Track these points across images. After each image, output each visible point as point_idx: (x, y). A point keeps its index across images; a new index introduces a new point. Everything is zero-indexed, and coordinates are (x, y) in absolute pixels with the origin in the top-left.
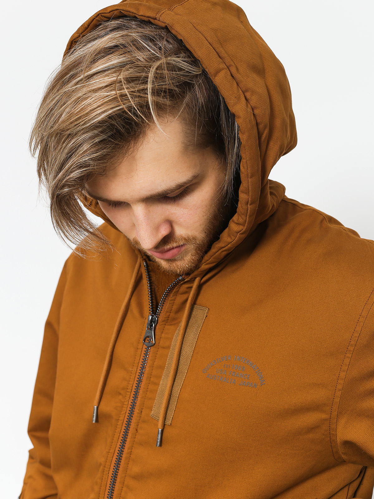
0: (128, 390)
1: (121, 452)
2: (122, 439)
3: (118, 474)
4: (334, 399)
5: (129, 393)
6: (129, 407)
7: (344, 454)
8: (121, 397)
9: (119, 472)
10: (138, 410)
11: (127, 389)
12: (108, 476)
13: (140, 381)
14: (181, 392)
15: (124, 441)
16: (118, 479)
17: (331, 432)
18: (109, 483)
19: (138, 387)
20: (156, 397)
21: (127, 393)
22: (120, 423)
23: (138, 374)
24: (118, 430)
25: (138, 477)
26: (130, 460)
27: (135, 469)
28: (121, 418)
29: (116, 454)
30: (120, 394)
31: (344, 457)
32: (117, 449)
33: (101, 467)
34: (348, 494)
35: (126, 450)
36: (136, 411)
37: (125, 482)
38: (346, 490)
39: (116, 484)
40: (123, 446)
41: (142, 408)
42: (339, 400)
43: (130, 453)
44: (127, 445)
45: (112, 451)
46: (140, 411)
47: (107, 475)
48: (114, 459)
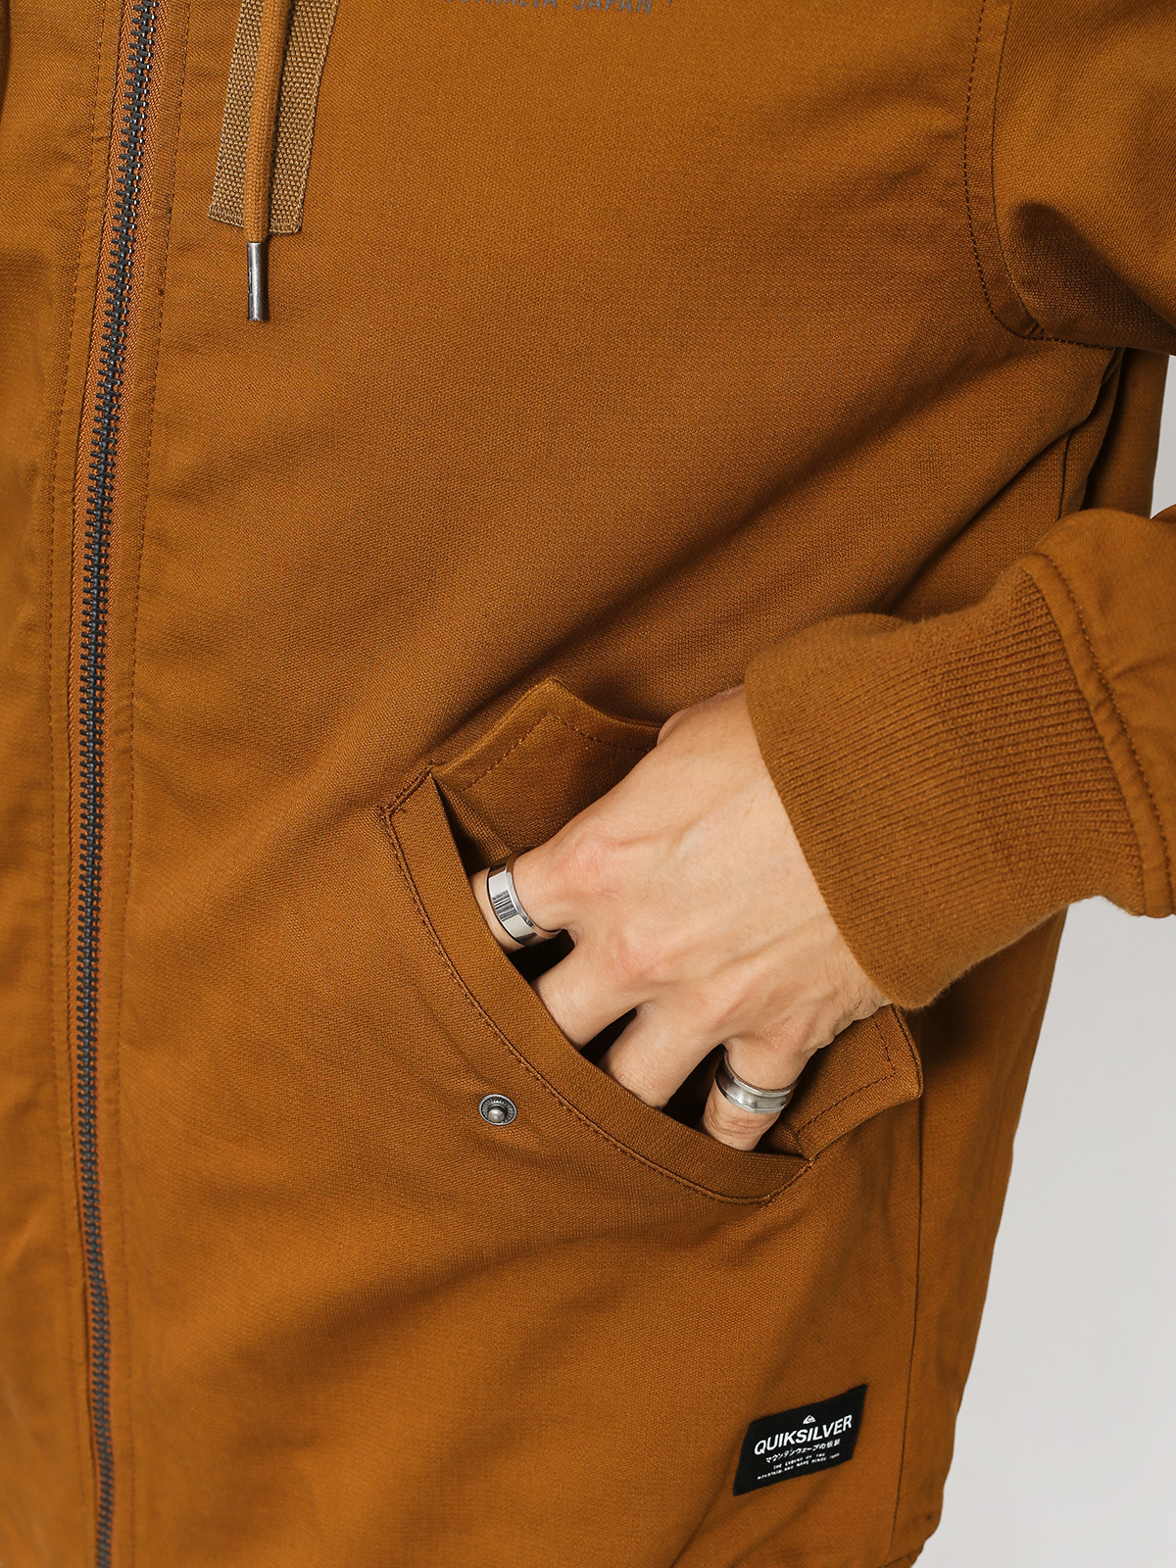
0: (95, 134)
1: (111, 399)
2: (104, 343)
3: (113, 494)
4: (977, 40)
5: (104, 144)
6: (111, 204)
7: (1029, 284)
8: (69, 169)
9: (116, 485)
10: (156, 206)
11: (93, 128)
12: (74, 512)
13: (140, 81)
14: (326, 83)
15: (116, 348)
16: (119, 519)
17: (974, 191)
18: (81, 539)
19: (137, 109)
20: (220, 132)
21: (95, 146)
22: (84, 279)
23: (126, 52)
24: (82, 310)
25: (195, 490)
26: (155, 427)
27: (179, 458)
28: (86, 259)
29: (92, 412)
30: (65, 158)
31: (1030, 300)
32: (93, 391)
33: (39, 482)
34: (1063, 483)
35: (130, 388)
36: (147, 210)
37: (149, 524)
38: (1053, 462)
39: (113, 540)
40: (113, 373)
41: (167, 196)
42: (1000, 46)
43: (150, 396)
44: (132, 367)
45: (71, 404)
46: (161, 208)
47: (70, 510)
48: (88, 436)
